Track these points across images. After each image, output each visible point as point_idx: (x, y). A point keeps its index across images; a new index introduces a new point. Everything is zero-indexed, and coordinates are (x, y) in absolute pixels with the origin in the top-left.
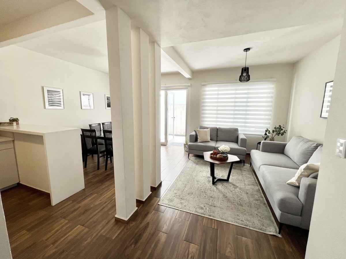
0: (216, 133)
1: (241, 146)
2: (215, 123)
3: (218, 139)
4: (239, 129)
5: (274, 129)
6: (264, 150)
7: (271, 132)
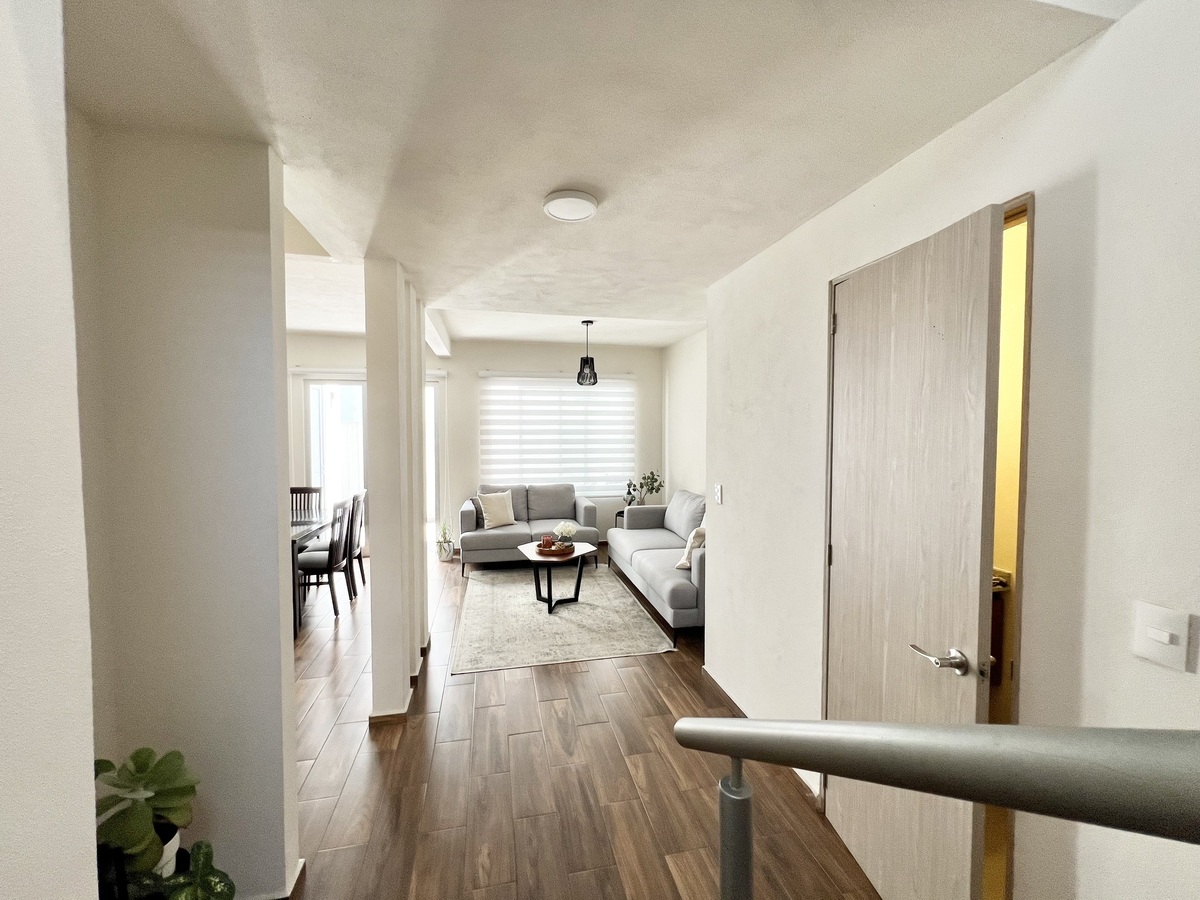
0: (524, 500)
1: (585, 526)
2: (517, 476)
3: (533, 514)
4: (576, 485)
5: (643, 481)
6: (632, 526)
7: (638, 487)
